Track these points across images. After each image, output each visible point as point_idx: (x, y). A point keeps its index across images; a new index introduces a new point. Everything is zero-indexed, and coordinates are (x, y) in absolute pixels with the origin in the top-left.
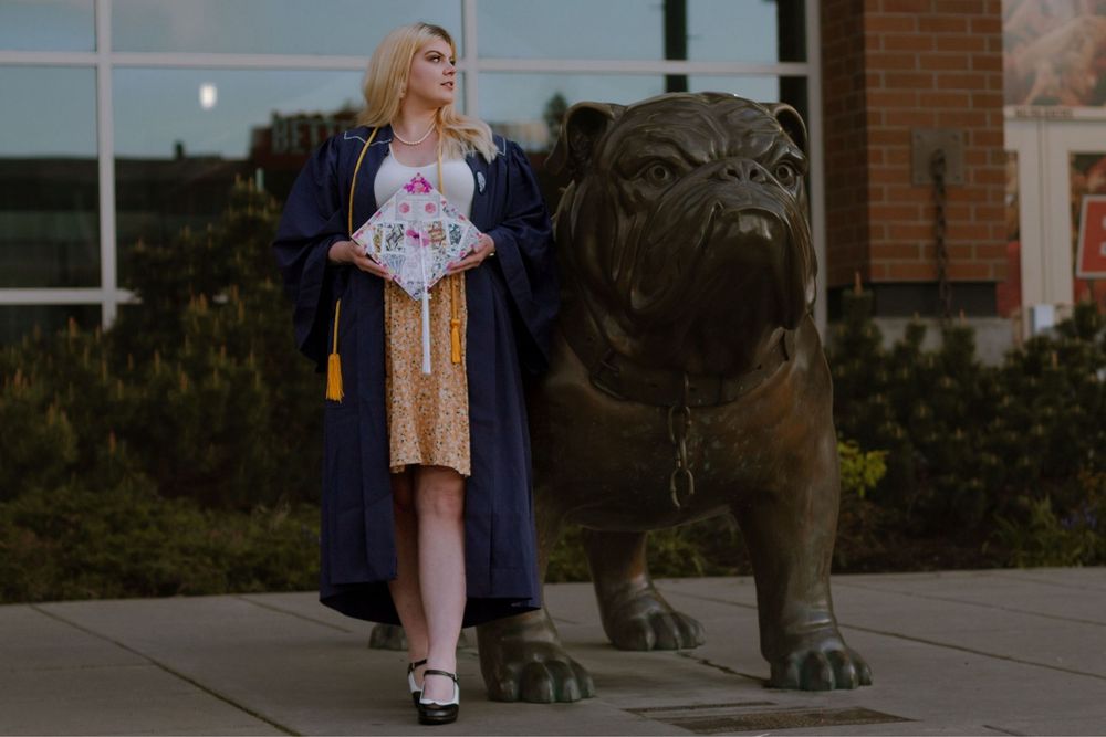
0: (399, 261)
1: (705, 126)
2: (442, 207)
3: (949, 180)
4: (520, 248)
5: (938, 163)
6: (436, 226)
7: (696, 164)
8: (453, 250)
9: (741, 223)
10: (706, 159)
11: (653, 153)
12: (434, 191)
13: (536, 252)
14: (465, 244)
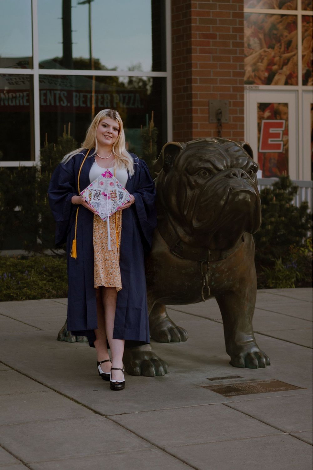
0: (98, 205)
1: (220, 154)
2: (116, 184)
3: (223, 121)
4: (143, 200)
5: (219, 114)
6: (114, 191)
7: (219, 170)
8: (120, 202)
9: (239, 196)
10: (222, 168)
11: (202, 166)
12: (113, 177)
13: (149, 202)
14: (125, 200)
